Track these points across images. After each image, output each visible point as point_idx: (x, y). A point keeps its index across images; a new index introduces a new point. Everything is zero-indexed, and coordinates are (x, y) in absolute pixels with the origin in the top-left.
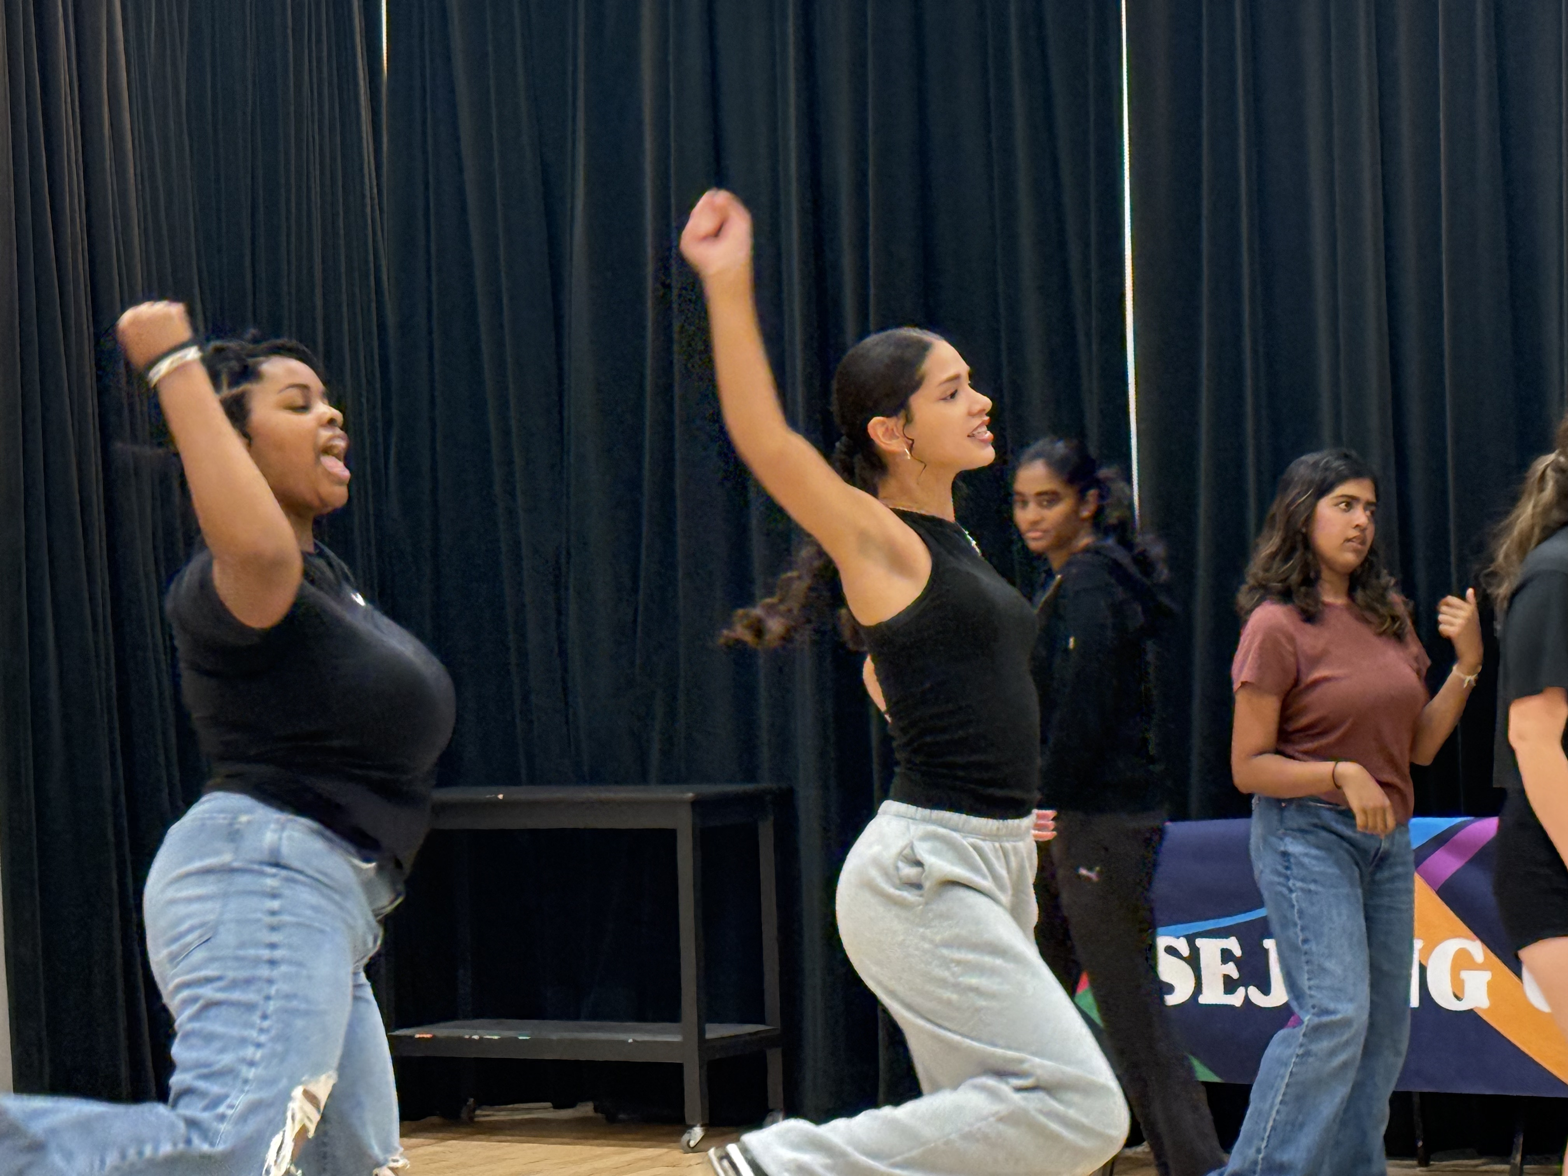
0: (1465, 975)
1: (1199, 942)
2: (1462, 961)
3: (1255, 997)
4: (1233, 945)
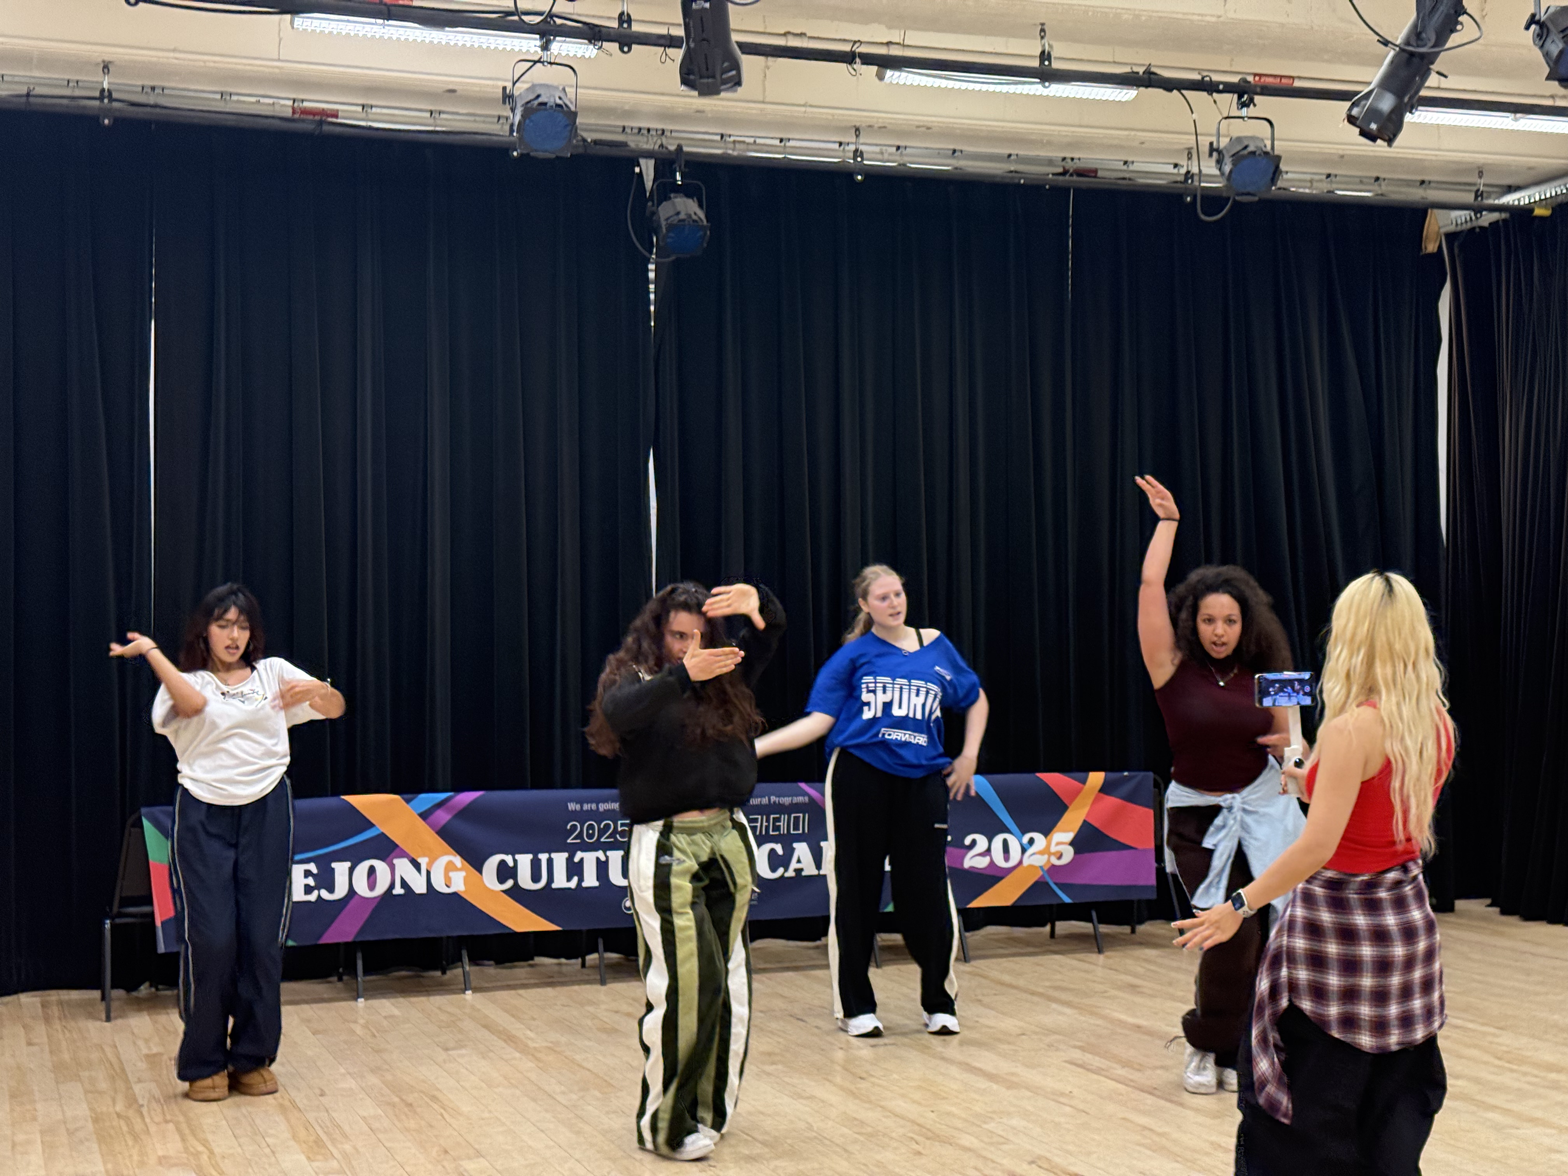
0: (451, 874)
2: (450, 867)
3: (325, 894)
4: (312, 867)
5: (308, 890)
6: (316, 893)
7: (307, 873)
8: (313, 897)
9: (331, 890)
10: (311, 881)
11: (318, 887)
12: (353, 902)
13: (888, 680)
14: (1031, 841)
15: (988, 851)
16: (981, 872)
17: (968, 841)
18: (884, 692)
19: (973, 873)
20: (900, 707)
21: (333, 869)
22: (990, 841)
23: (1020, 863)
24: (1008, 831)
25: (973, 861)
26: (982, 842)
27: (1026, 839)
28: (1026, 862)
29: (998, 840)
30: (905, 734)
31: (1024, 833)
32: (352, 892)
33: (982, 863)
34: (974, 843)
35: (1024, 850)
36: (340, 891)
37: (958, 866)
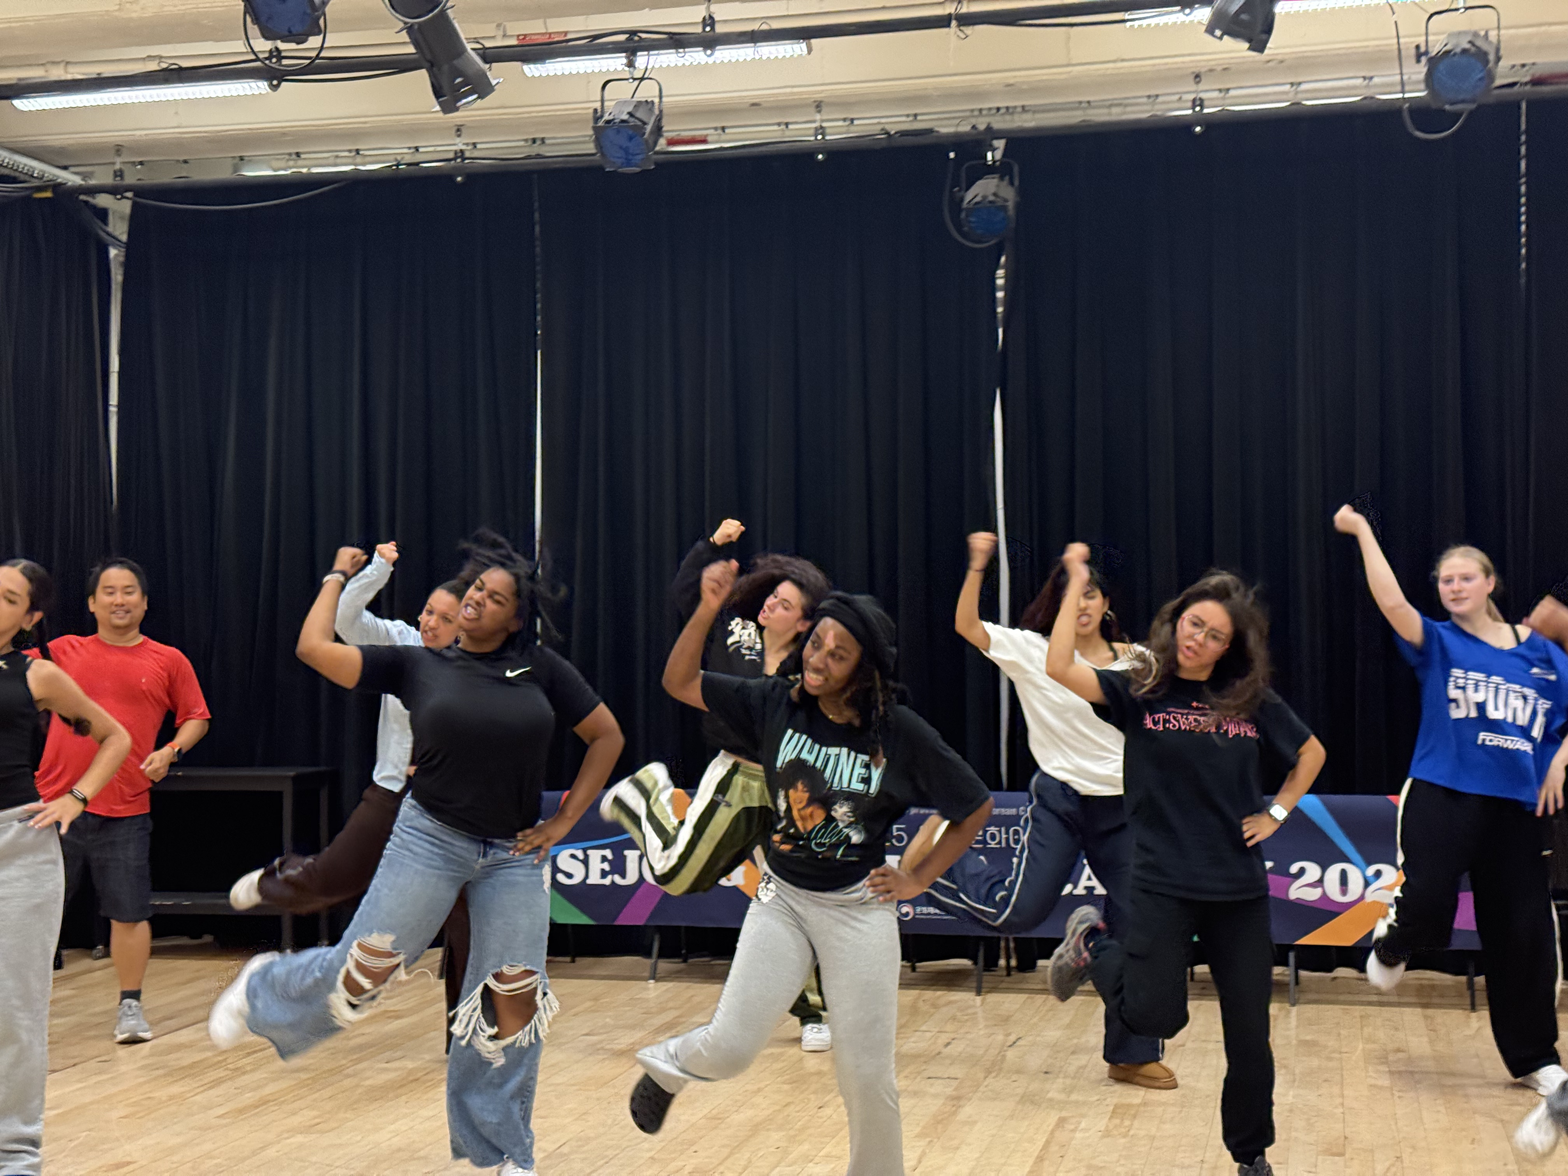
1: (589, 852)
3: (618, 879)
4: (608, 853)
5: (604, 874)
6: (610, 877)
7: (604, 859)
8: (607, 881)
9: (623, 876)
10: (606, 866)
11: (612, 872)
12: (641, 890)
13: (1480, 676)
14: (1378, 874)
15: (1320, 882)
16: (1310, 905)
17: (1294, 868)
18: (1476, 690)
19: (1300, 906)
20: (1496, 708)
21: (625, 857)
22: (1324, 870)
23: (1362, 897)
24: (1347, 860)
25: (1298, 891)
26: (1313, 871)
27: (1371, 871)
28: (1370, 896)
29: (1334, 871)
30: (1506, 740)
31: (1369, 863)
32: (641, 878)
33: (1312, 895)
34: (1302, 871)
35: (1367, 884)
36: (631, 878)
37: (1283, 897)
